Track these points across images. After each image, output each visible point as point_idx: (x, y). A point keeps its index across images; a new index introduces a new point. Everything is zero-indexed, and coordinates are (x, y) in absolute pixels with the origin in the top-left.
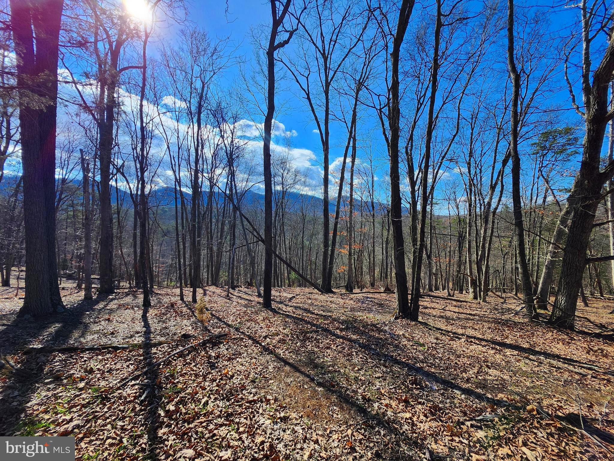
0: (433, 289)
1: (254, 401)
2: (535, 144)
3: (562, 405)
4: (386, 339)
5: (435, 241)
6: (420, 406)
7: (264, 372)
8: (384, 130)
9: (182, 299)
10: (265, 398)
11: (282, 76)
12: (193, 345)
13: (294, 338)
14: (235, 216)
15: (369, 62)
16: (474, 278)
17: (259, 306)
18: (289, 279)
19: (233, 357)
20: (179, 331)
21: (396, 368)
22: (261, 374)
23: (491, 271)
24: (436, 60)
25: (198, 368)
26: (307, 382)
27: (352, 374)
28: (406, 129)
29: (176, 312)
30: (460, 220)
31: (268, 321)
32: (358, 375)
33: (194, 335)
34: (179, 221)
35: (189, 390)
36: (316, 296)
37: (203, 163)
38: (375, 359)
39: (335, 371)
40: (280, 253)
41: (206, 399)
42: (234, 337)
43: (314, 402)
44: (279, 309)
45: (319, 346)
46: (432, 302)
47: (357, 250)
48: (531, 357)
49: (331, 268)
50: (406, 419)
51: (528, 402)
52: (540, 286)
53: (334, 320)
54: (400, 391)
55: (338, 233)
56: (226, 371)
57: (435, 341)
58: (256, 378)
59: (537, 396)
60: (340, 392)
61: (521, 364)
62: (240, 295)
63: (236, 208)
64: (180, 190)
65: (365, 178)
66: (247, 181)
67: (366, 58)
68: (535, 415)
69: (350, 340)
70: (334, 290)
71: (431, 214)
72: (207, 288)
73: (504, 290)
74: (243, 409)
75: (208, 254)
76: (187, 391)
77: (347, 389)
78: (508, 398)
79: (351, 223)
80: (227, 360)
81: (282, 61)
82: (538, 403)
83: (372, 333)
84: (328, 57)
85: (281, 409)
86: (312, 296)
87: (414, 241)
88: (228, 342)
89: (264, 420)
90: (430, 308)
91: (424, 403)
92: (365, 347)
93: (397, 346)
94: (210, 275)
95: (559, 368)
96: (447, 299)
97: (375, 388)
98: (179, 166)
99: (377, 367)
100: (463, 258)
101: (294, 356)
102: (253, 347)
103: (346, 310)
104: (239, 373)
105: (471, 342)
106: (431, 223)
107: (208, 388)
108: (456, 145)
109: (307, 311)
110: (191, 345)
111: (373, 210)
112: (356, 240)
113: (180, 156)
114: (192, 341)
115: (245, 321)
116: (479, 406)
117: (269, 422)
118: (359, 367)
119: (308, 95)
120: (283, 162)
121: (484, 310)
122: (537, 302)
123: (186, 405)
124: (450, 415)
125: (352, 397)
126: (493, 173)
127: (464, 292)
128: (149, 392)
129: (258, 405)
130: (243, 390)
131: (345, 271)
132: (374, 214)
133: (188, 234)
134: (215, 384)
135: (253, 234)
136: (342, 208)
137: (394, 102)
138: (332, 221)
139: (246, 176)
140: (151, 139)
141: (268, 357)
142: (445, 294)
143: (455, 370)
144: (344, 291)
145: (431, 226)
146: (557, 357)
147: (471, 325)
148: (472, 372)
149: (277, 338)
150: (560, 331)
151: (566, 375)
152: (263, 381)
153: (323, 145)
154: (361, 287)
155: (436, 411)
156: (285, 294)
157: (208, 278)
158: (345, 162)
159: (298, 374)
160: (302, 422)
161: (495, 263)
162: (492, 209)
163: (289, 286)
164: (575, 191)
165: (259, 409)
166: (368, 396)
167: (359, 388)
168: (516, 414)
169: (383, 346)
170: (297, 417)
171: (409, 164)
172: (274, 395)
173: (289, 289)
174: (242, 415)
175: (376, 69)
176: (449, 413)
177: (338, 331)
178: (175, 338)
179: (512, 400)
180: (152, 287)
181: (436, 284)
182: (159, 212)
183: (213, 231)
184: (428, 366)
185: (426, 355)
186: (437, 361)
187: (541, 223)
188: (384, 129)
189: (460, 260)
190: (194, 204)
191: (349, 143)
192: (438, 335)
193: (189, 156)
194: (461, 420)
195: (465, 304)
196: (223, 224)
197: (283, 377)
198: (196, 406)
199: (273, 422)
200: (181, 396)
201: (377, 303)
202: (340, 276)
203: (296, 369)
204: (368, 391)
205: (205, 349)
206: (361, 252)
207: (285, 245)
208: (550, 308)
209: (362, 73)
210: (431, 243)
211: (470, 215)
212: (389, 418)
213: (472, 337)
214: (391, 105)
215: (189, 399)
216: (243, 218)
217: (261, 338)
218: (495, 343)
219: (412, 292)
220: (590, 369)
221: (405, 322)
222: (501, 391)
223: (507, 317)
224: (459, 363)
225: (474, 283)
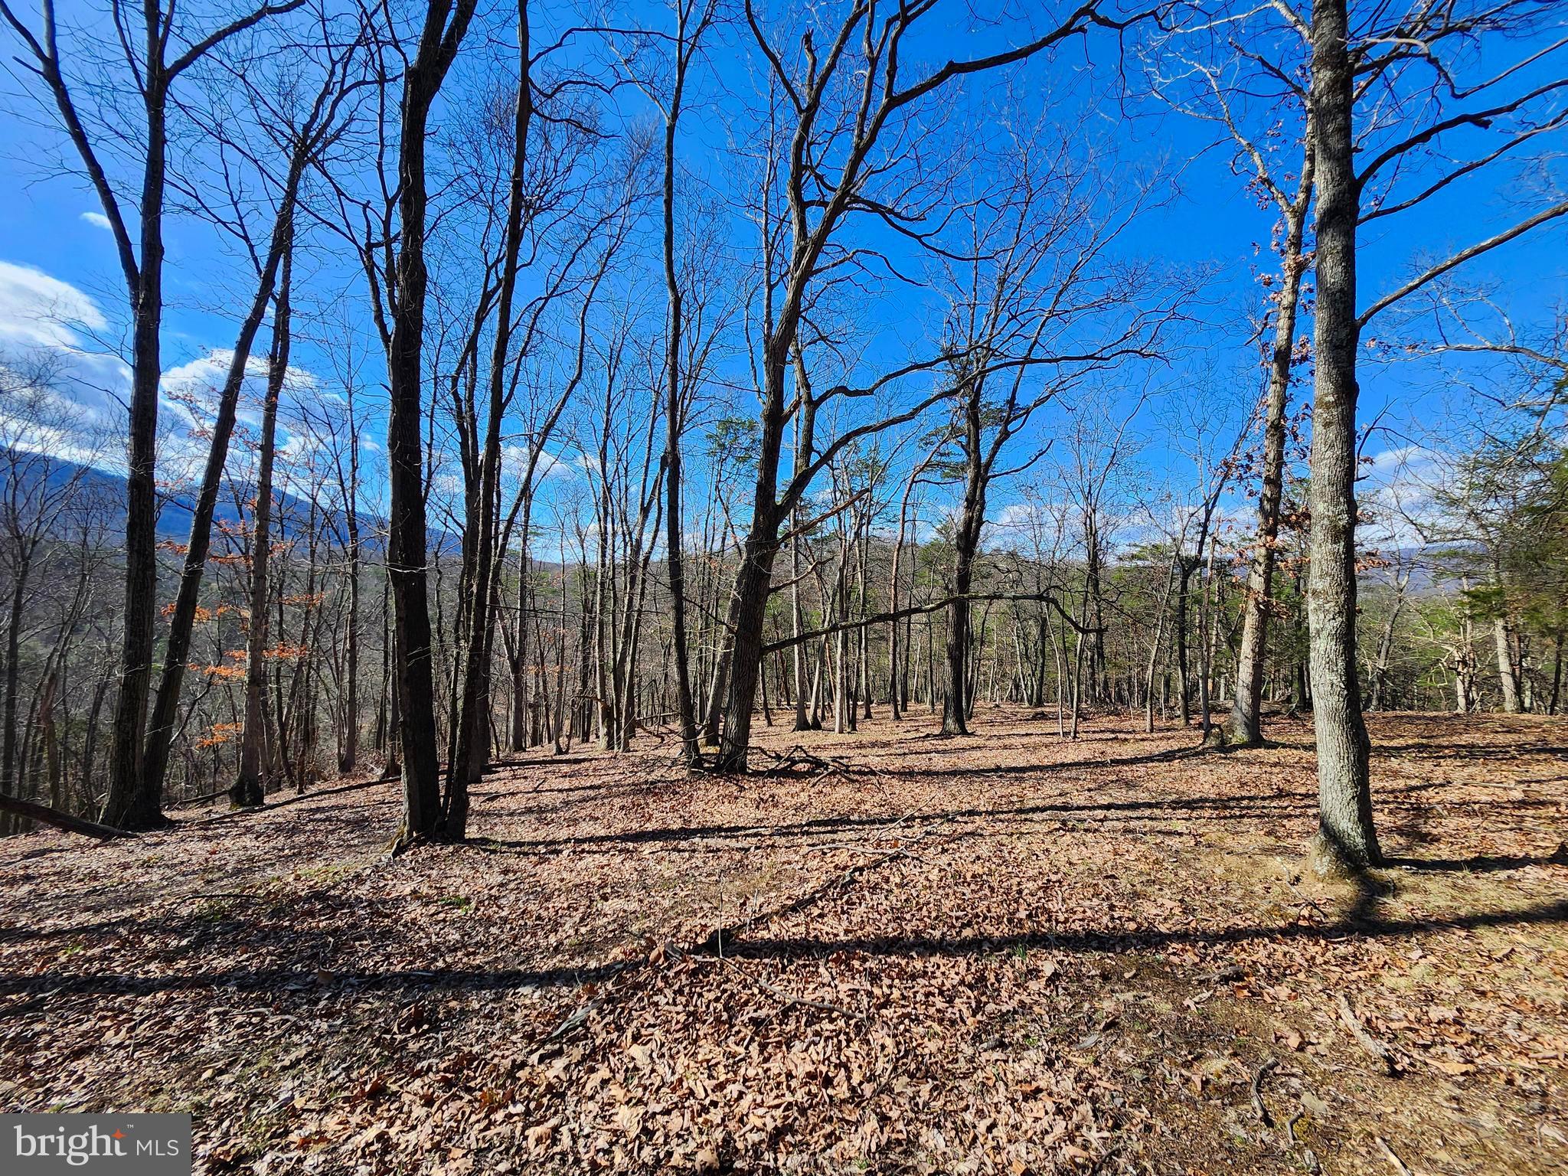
0: (526, 744)
4: (352, 926)
5: (532, 625)
6: (416, 1084)
15: (342, 93)
16: (609, 703)
21: (366, 1004)
30: (586, 575)
36: (71, 859)
38: (298, 1007)
46: (515, 777)
49: (159, 740)
52: (710, 702)
53: (147, 928)
54: (364, 1070)
55: (201, 611)
57: (500, 878)
59: (674, 924)
61: (664, 866)
67: (332, 72)
68: (660, 966)
69: (204, 981)
71: (523, 557)
73: (664, 718)
78: (625, 953)
79: (260, 578)
82: (673, 935)
83: (306, 925)
86: (43, 866)
90: (504, 796)
91: (430, 1068)
92: (264, 981)
93: (386, 934)
95: (717, 850)
96: (551, 762)
103: (216, 876)
105: (583, 851)
106: (524, 581)
108: (577, 402)
111: (354, 535)
116: (565, 1002)
119: (52, 66)
124: (496, 1061)
126: (645, 479)
127: (591, 738)
136: (221, 526)
137: (407, 244)
138: (170, 569)
142: (547, 750)
143: (534, 935)
144: (221, 809)
145: (523, 588)
146: (718, 830)
147: (589, 811)
148: (568, 926)
150: (729, 780)
153: (135, 287)
154: (304, 781)
155: (459, 1071)
158: (237, 369)
162: (642, 559)
164: (754, 530)
168: (630, 981)
169: (336, 950)
176: (494, 1057)
177: (152, 966)
179: (631, 954)
181: (535, 731)
184: (467, 955)
185: (468, 925)
186: (493, 930)
189: (586, 666)
191: (259, 311)
192: (511, 861)
194: (519, 1061)
195: (587, 765)
201: (348, 821)
204: (241, 1132)
209: (317, 111)
210: (522, 632)
211: (603, 565)
213: (584, 841)
214: (396, 249)
218: (626, 837)
219: (451, 764)
220: (755, 835)
221: (424, 852)
222: (616, 940)
223: (655, 775)
224: (544, 914)
225: (607, 714)
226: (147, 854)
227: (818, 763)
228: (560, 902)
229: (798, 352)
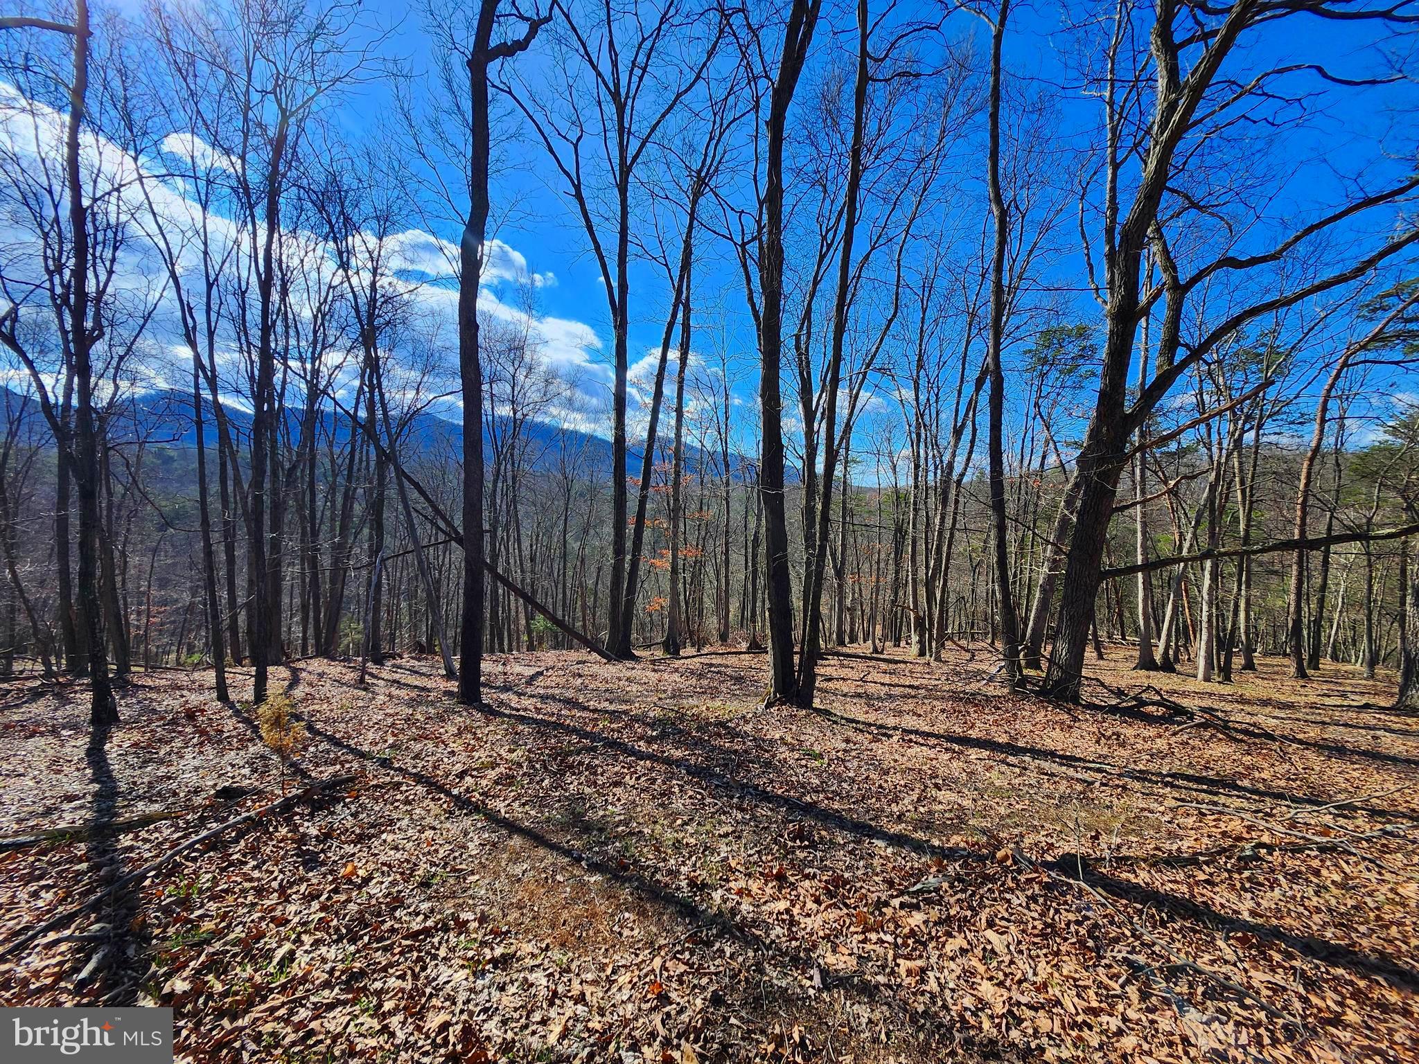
0: (847, 640)
1: (427, 932)
2: (1030, 351)
3: (1053, 841)
4: (746, 751)
5: (852, 540)
6: (807, 883)
7: (455, 858)
8: (751, 292)
9: (223, 696)
10: (456, 919)
11: (511, 131)
12: (252, 813)
13: (536, 769)
14: (382, 477)
15: (721, 134)
16: (921, 614)
17: (447, 701)
18: (529, 633)
19: (372, 831)
20: (211, 783)
21: (764, 811)
22: (446, 864)
23: (952, 598)
24: (856, 154)
25: (267, 871)
26: (563, 868)
27: (670, 835)
28: (797, 296)
29: (203, 733)
30: (898, 496)
31: (469, 736)
32: (681, 835)
33: (255, 788)
34: (214, 487)
35: (238, 932)
36: (595, 668)
37: (287, 332)
38: (721, 797)
39: (631, 834)
40: (507, 570)
41: (287, 946)
42: (375, 782)
43: (579, 909)
44: (502, 703)
45: (595, 783)
46: (842, 666)
47: (691, 560)
48: (1011, 759)
49: (630, 603)
50: (780, 913)
51: (999, 844)
52: (1031, 624)
53: (636, 719)
54: (770, 858)
55: (648, 522)
56: (349, 868)
57: (844, 745)
58: (434, 875)
59: (1016, 831)
60: (640, 879)
61: (994, 774)
62: (397, 676)
63: (387, 458)
64: (215, 400)
65: (711, 400)
66: (418, 390)
67: (714, 122)
68: (1008, 867)
69: (668, 761)
70: (636, 653)
71: (845, 482)
72: (301, 665)
73: (973, 634)
74: (393, 955)
75: (303, 574)
76: (232, 936)
77: (657, 870)
78: (967, 842)
79: (676, 500)
80: (352, 842)
81: (510, 93)
82: (1017, 843)
83: (717, 742)
84: (625, 103)
85: (494, 938)
86: (585, 670)
87: (809, 538)
88: (357, 797)
89: (450, 971)
90: (837, 679)
91: (815, 876)
92: (699, 773)
93: (768, 764)
94: (310, 632)
95: (1053, 775)
96: (871, 659)
97: (718, 859)
98: (211, 334)
99: (725, 813)
100: (903, 574)
101: (533, 813)
102: (427, 802)
103: (663, 696)
104: (385, 869)
105: (910, 740)
106: (844, 502)
107: (296, 919)
108: (892, 341)
109: (571, 703)
110: (244, 815)
111: (727, 471)
112: (690, 538)
113: (215, 307)
114: (249, 803)
115: (409, 740)
116: (916, 865)
117: (463, 973)
118: (685, 818)
119: (578, 188)
120: (516, 348)
121: (937, 676)
122: (1025, 655)
123: (225, 972)
124: (863, 891)
125: (667, 885)
126: (958, 403)
127: (903, 644)
128: (104, 956)
129: (436, 940)
130: (395, 909)
131: (662, 607)
132: (728, 481)
133: (241, 522)
134: (315, 905)
135: (434, 524)
136: (657, 465)
137: (770, 232)
138: (633, 494)
139: (414, 375)
140: (115, 249)
141: (467, 822)
142: (865, 648)
143: (878, 799)
144: (659, 654)
145: (844, 508)
146: (1051, 755)
147: (911, 707)
148: (907, 802)
149: (492, 774)
150: (1058, 706)
151: (1063, 787)
152: (452, 881)
153: (615, 315)
154: (700, 643)
155: (837, 887)
156: (518, 669)
157: (305, 639)
158: (664, 359)
159: (542, 852)
160: (546, 961)
161: (959, 583)
162: (955, 477)
163: (531, 648)
164: (1089, 446)
165: (438, 949)
166: (700, 879)
167: (684, 863)
168: (977, 870)
169: (739, 766)
170: (536, 951)
171: (801, 374)
172: (478, 910)
173: (525, 656)
174: (391, 971)
175: (735, 153)
176: (862, 887)
177: (641, 743)
178: (198, 800)
179: (973, 845)
180: (124, 668)
181: (852, 630)
182: (148, 459)
183: (319, 515)
184: (828, 798)
185: (824, 775)
186: (845, 785)
187: (1036, 505)
188: (750, 290)
189: (897, 579)
190: (258, 443)
191: (674, 315)
192: (850, 733)
193: (244, 310)
194: (883, 899)
195: (903, 666)
196: (349, 498)
197: (503, 864)
198: (256, 971)
199: (474, 973)
200: (211, 950)
201: (731, 677)
202: (652, 622)
203: (536, 838)
204: (702, 867)
205: (288, 821)
206: (699, 564)
207: (520, 551)
208: (1044, 664)
209: (706, 155)
210: (844, 545)
211: (916, 487)
212: (745, 918)
213: (911, 732)
214: (765, 238)
215: (235, 955)
216: (406, 483)
217: (451, 778)
218: (951, 738)
219: (802, 648)
220: (1099, 770)
221: (786, 711)
222: (957, 829)
223: (974, 686)
224: (885, 785)
225: (920, 623)
226: (629, 674)
227: (1179, 710)
228: (898, 779)
229: (1158, 230)
